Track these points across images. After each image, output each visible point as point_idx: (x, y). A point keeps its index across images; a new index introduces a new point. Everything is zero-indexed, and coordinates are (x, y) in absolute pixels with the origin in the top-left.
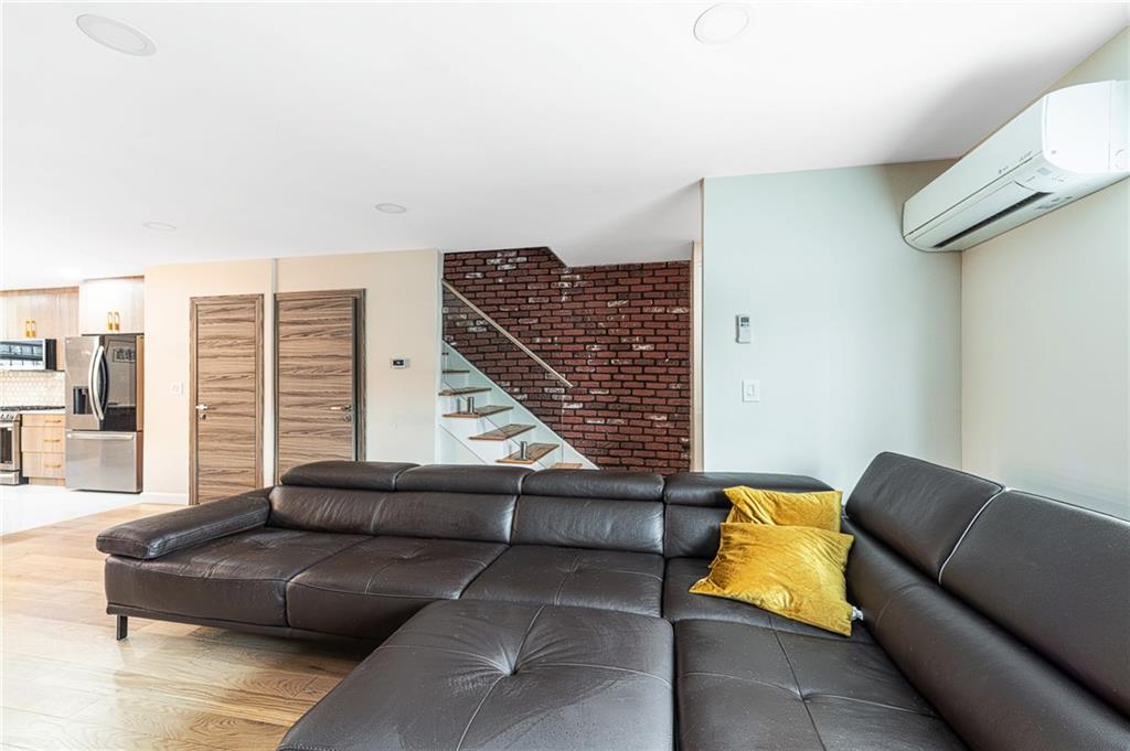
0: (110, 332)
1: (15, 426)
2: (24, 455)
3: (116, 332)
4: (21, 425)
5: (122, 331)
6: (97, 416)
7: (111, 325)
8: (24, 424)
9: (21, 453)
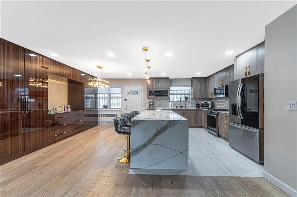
0: (246, 77)
1: (216, 116)
2: (219, 127)
3: (248, 76)
4: (218, 116)
5: (251, 75)
6: (240, 117)
7: (246, 73)
8: (219, 116)
9: (218, 126)
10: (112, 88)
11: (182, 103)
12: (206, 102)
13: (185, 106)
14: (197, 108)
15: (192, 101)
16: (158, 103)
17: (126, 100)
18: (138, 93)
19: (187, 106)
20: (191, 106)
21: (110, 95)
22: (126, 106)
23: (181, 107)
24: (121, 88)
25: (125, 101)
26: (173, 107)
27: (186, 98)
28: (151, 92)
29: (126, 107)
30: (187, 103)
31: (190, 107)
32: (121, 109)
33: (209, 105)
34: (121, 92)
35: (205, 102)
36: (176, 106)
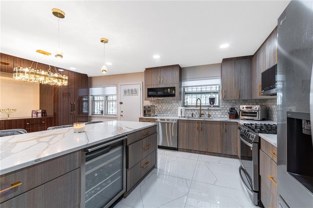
10: (107, 87)
11: (202, 108)
12: (251, 108)
13: (209, 114)
14: (230, 118)
15: (222, 105)
16: (164, 108)
17: (121, 103)
18: (136, 94)
19: (214, 113)
20: (220, 113)
21: (107, 97)
22: (122, 112)
23: (201, 115)
24: (116, 87)
25: (121, 105)
26: (183, 116)
27: (212, 100)
28: (149, 90)
29: (122, 114)
30: (213, 108)
31: (219, 116)
32: (116, 115)
33: (256, 113)
34: (117, 93)
35: (247, 108)
36: (192, 114)
